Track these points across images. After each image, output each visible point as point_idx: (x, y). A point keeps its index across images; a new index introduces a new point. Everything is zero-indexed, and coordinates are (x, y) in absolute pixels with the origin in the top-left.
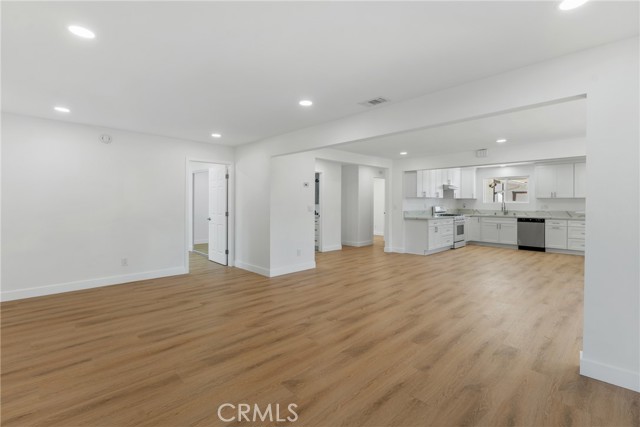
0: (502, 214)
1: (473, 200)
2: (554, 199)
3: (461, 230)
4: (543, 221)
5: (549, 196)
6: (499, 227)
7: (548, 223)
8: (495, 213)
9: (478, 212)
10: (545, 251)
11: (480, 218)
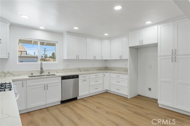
4: (77, 77)
5: (75, 58)
6: (46, 87)
7: (80, 78)
8: (32, 74)
9: (11, 74)
10: (77, 99)
11: (24, 81)
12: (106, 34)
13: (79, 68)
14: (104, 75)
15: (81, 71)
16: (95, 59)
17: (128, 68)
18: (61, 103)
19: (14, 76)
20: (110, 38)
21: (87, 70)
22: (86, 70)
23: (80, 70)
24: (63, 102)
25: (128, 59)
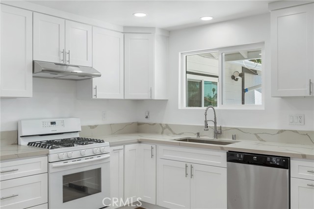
8: (198, 134)
9: (171, 129)
11: (154, 146)
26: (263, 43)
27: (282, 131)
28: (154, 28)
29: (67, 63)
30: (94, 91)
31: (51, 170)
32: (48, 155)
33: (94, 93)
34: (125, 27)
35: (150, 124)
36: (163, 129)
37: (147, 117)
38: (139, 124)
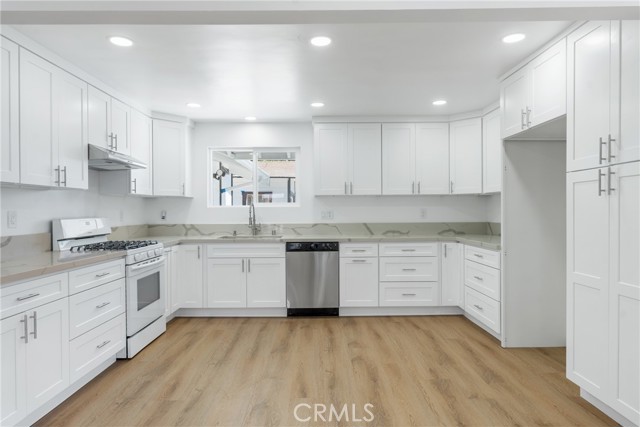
0: (248, 233)
1: (182, 201)
2: (348, 198)
3: (149, 289)
4: (333, 247)
5: (340, 191)
6: (246, 266)
7: (345, 250)
8: (235, 232)
9: (197, 230)
10: (337, 314)
11: (201, 246)
12: (440, 103)
13: (365, 224)
14: (443, 252)
15: (372, 234)
16: (416, 193)
17: (499, 224)
18: (289, 315)
19: (203, 235)
20: (481, 109)
21: (398, 232)
22: (394, 232)
23: (368, 228)
24: (294, 313)
25: (499, 194)
26: (299, 148)
27: (316, 225)
28: (185, 117)
29: (114, 150)
30: (133, 184)
31: (130, 274)
32: (125, 257)
33: (133, 187)
34: (153, 112)
35: (167, 226)
36: (188, 230)
37: (163, 218)
38: (150, 226)
